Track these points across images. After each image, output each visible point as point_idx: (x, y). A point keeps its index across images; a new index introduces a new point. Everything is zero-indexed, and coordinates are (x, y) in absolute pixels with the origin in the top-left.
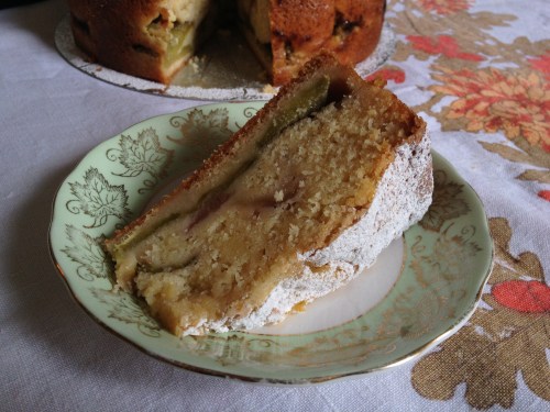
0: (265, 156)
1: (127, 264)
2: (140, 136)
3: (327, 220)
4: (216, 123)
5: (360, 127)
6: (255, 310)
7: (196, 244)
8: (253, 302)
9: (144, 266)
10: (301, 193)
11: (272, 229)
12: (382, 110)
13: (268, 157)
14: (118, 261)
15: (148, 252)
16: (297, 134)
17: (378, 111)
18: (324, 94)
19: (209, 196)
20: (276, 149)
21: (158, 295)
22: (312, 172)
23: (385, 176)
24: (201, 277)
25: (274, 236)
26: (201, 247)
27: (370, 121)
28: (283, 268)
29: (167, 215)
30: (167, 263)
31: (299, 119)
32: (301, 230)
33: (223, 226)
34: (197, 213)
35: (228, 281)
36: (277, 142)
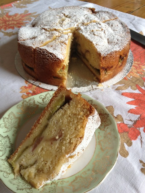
0: (50, 123)
1: (17, 167)
2: (9, 116)
3: (72, 143)
4: (31, 103)
5: (76, 111)
6: (57, 175)
7: (36, 157)
8: (56, 173)
9: (22, 167)
10: (63, 135)
11: (57, 148)
12: (82, 105)
13: (51, 123)
14: (14, 167)
15: (22, 162)
16: (58, 115)
17: (81, 106)
18: (64, 100)
19: (36, 139)
20: (53, 121)
21: (28, 176)
22: (65, 128)
23: (86, 126)
24: (40, 167)
25: (58, 150)
26: (37, 157)
27: (79, 109)
28: (63, 161)
29: (25, 147)
30: (29, 164)
31: (58, 109)
32: (66, 147)
33: (42, 149)
34: (33, 146)
35: (48, 167)
36: (53, 118)
